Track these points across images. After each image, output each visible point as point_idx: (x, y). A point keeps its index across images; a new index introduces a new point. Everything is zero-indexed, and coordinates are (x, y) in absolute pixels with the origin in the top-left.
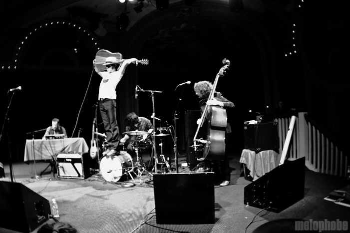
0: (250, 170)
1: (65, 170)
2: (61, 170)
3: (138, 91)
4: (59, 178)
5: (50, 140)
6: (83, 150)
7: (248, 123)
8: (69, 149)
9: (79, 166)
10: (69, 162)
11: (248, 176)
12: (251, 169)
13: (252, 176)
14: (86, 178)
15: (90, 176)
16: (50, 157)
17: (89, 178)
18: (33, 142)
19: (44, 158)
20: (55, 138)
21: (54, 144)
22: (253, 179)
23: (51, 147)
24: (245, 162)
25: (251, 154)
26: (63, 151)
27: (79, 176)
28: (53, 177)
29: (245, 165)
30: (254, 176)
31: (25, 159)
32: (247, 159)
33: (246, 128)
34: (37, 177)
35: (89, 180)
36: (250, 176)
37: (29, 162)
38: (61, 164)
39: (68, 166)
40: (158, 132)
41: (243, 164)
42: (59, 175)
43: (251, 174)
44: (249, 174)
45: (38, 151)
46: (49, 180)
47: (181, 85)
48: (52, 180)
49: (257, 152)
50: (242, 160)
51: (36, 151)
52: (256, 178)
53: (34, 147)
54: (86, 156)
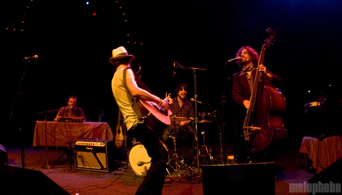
0: (312, 160)
1: (84, 160)
2: (79, 160)
3: (176, 68)
4: (77, 171)
5: (65, 123)
6: (107, 138)
7: (310, 105)
8: (90, 134)
9: (102, 157)
10: (90, 151)
11: (311, 168)
12: (314, 160)
13: (315, 168)
14: (110, 171)
15: (116, 169)
16: (66, 143)
17: (114, 172)
18: (46, 123)
19: (58, 144)
20: (73, 121)
21: (70, 129)
22: (316, 170)
23: (67, 132)
24: (306, 151)
25: (313, 142)
26: (81, 138)
27: (102, 168)
28: (69, 169)
29: (307, 155)
30: (317, 168)
31: (34, 144)
32: (309, 148)
33: (306, 111)
34: (49, 167)
35: (115, 174)
36: (313, 168)
37: (38, 148)
38: (79, 153)
39: (88, 156)
40: (200, 118)
41: (304, 153)
42: (77, 167)
43: (314, 165)
44: (312, 166)
45: (51, 135)
46: (65, 171)
47: (230, 60)
48: (68, 172)
49: (321, 139)
50: (303, 149)
51: (48, 135)
52: (320, 170)
53: (46, 130)
54: (111, 145)
